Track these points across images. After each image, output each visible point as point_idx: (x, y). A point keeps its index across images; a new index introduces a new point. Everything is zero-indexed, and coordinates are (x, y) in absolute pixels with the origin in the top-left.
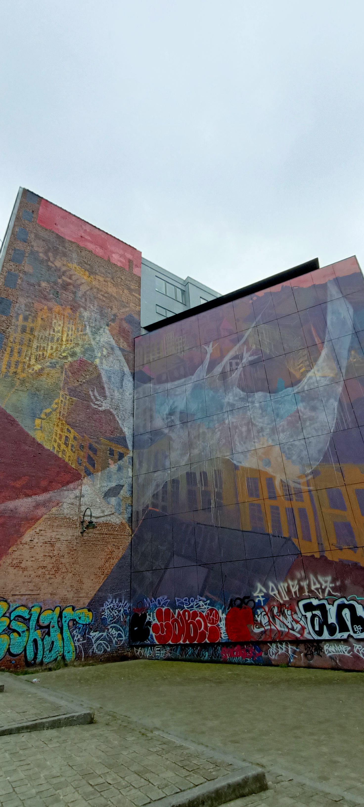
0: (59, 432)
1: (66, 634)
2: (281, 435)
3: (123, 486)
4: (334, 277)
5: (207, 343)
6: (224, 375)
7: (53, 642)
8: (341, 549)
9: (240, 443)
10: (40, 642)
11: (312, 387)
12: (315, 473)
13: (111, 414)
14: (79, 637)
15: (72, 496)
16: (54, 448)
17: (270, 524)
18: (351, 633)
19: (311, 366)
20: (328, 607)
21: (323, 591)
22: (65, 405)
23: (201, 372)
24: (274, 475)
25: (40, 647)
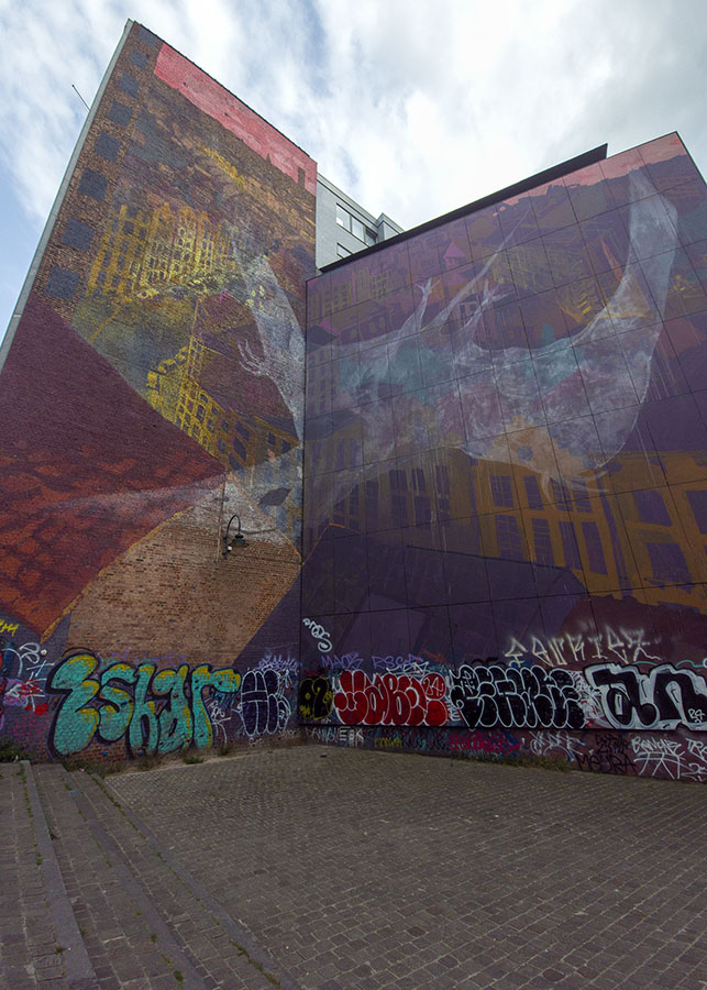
0: (188, 397)
1: (198, 708)
2: (550, 410)
3: (289, 491)
4: (641, 164)
5: (423, 281)
6: (451, 326)
7: (175, 721)
8: (662, 587)
9: (479, 425)
10: (153, 721)
11: (604, 335)
12: (612, 468)
13: (273, 384)
14: (219, 711)
15: (209, 497)
16: (179, 421)
17: (531, 547)
18: (685, 722)
19: (601, 304)
20: (639, 677)
21: (630, 653)
22: (198, 358)
23: (413, 325)
24: (539, 471)
25: (154, 729)
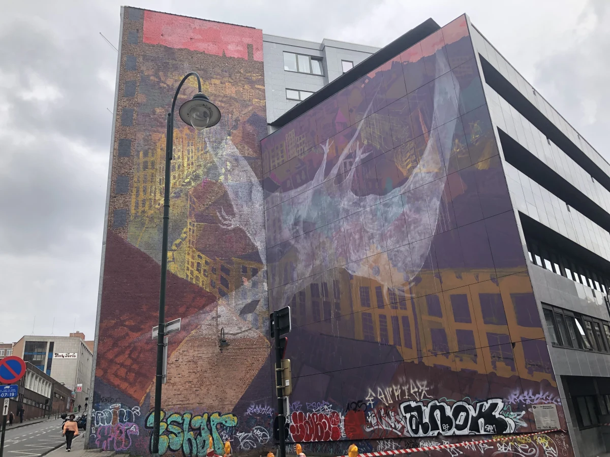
0: (191, 260)
1: (216, 435)
2: (389, 241)
3: (259, 301)
4: (443, 45)
5: (324, 142)
6: (339, 178)
7: (204, 441)
8: (436, 355)
9: (354, 251)
10: (194, 441)
11: (418, 185)
12: (417, 280)
13: (240, 229)
14: (227, 436)
15: (209, 318)
16: (187, 276)
17: (378, 333)
18: (441, 431)
19: (416, 162)
20: (423, 408)
21: (420, 394)
22: (193, 232)
23: (320, 175)
24: (382, 283)
25: (194, 445)
